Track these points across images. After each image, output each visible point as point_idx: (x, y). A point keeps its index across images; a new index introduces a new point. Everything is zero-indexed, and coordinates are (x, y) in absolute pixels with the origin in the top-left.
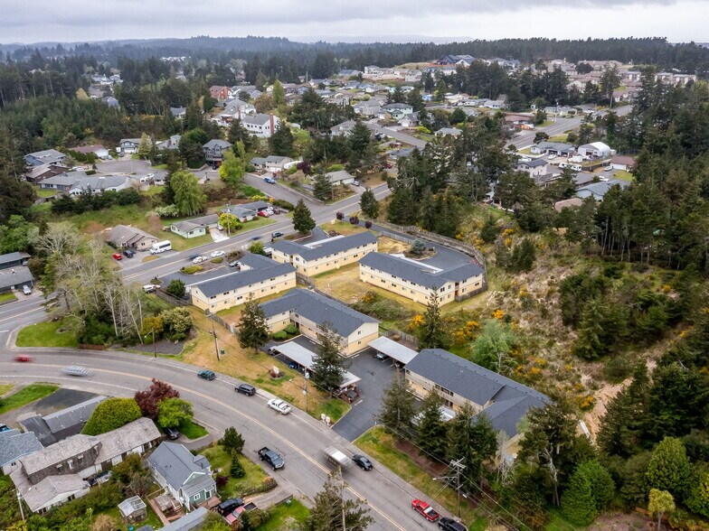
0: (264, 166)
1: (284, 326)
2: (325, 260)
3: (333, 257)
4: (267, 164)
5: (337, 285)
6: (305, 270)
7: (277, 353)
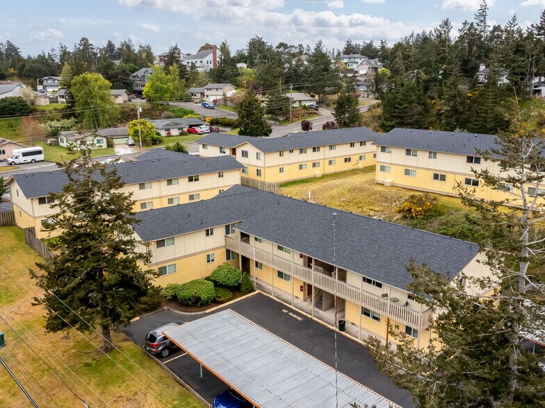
0: (202, 94)
1: (209, 269)
2: (296, 157)
3: (310, 155)
4: (206, 93)
5: (329, 193)
6: (259, 173)
7: (173, 349)
